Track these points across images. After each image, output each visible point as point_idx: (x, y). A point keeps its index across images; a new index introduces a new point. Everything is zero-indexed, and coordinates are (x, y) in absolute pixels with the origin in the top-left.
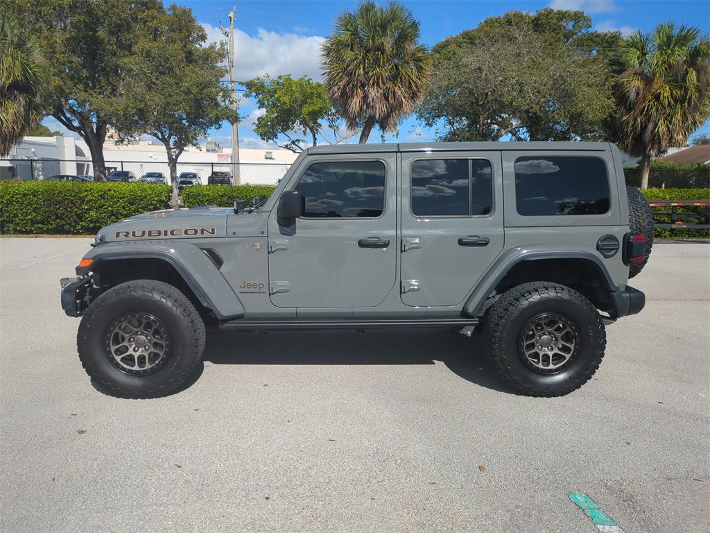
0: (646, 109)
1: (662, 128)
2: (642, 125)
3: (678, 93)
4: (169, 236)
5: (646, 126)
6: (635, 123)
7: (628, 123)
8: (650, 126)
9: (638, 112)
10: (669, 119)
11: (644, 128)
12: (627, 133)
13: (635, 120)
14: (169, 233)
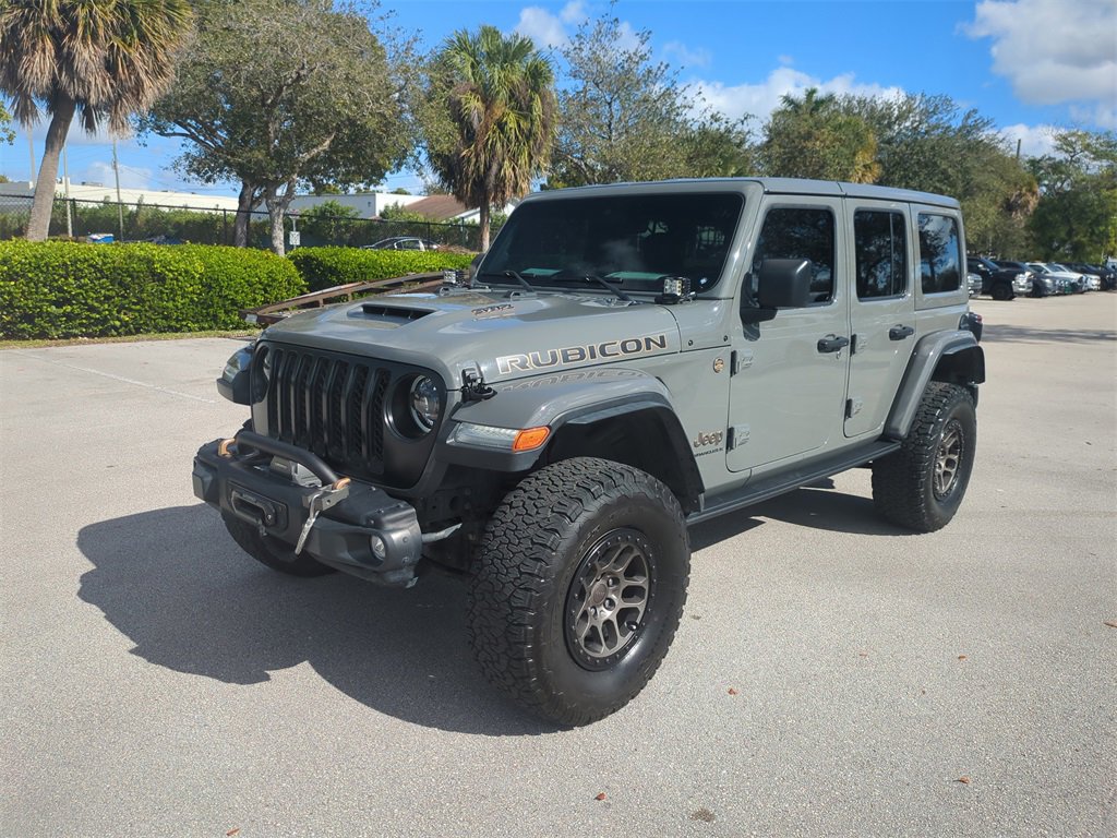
0: (490, 142)
1: (508, 170)
2: (485, 165)
3: (525, 125)
4: (599, 358)
5: (490, 167)
6: (477, 161)
7: (469, 161)
8: (495, 167)
9: (480, 146)
10: (514, 158)
11: (488, 168)
12: (467, 174)
13: (477, 156)
14: (597, 352)
